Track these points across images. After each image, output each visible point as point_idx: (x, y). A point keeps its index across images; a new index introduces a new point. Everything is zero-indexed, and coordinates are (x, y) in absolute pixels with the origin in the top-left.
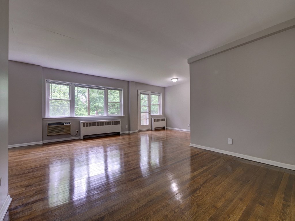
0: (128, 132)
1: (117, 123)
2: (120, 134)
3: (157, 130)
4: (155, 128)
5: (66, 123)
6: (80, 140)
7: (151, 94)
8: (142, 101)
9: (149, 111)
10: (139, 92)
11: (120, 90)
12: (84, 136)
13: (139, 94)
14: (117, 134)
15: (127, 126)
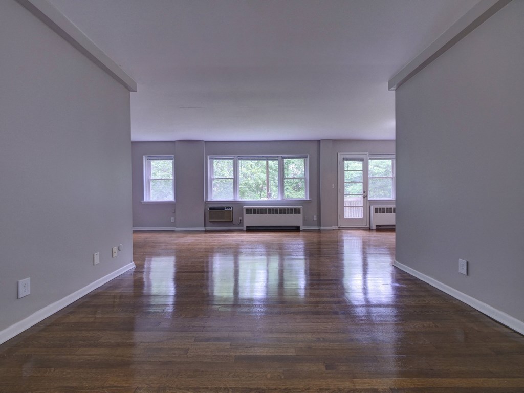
0: (316, 228)
1: (296, 211)
2: (301, 229)
3: (380, 229)
4: (377, 226)
5: (227, 208)
6: (242, 231)
7: (370, 159)
8: (347, 172)
9: (364, 192)
10: (341, 157)
11: (305, 157)
12: (247, 226)
13: (342, 159)
14: (296, 229)
15: (315, 218)
